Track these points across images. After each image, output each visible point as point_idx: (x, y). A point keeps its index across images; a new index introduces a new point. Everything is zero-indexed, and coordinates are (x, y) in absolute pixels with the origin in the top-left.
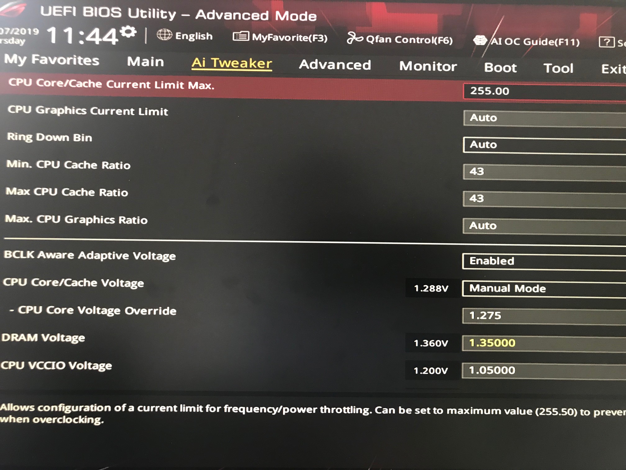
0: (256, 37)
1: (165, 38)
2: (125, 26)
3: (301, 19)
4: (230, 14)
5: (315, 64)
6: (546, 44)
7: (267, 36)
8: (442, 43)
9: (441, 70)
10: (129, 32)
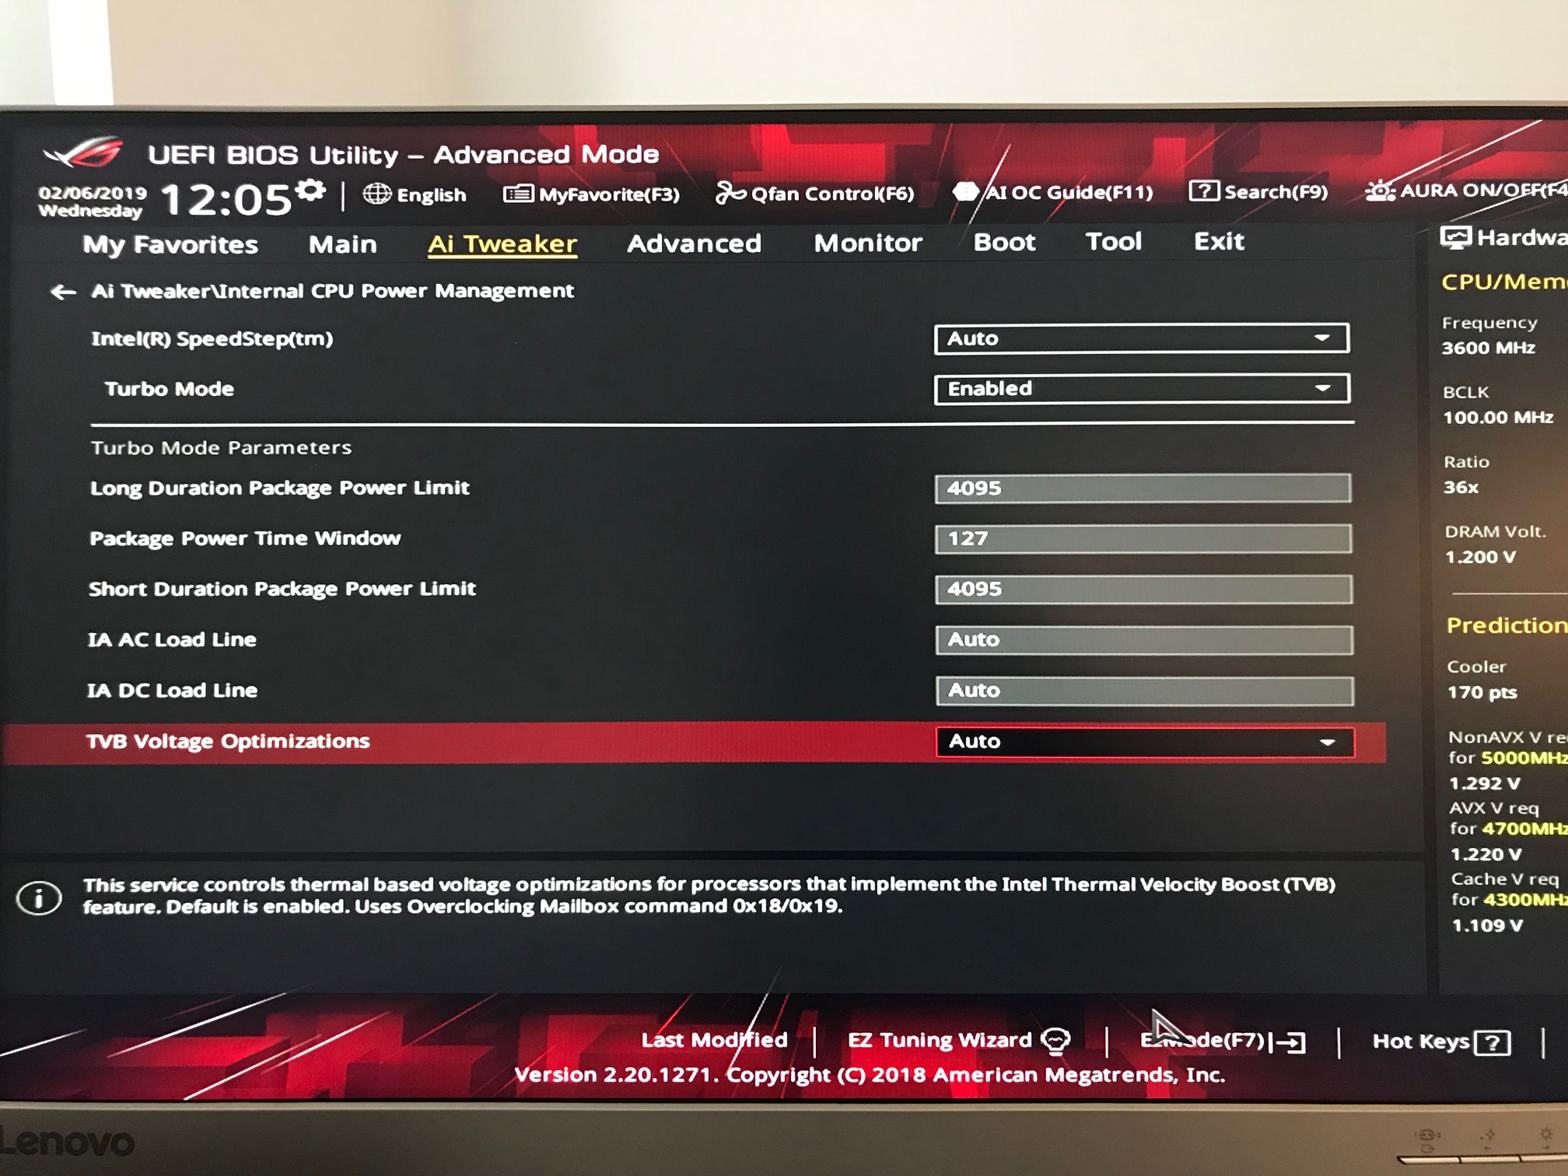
0: (546, 195)
1: (378, 199)
2: (305, 180)
3: (630, 160)
4: (499, 152)
5: (657, 244)
6: (1090, 197)
7: (566, 193)
8: (894, 197)
9: (893, 250)
10: (312, 190)
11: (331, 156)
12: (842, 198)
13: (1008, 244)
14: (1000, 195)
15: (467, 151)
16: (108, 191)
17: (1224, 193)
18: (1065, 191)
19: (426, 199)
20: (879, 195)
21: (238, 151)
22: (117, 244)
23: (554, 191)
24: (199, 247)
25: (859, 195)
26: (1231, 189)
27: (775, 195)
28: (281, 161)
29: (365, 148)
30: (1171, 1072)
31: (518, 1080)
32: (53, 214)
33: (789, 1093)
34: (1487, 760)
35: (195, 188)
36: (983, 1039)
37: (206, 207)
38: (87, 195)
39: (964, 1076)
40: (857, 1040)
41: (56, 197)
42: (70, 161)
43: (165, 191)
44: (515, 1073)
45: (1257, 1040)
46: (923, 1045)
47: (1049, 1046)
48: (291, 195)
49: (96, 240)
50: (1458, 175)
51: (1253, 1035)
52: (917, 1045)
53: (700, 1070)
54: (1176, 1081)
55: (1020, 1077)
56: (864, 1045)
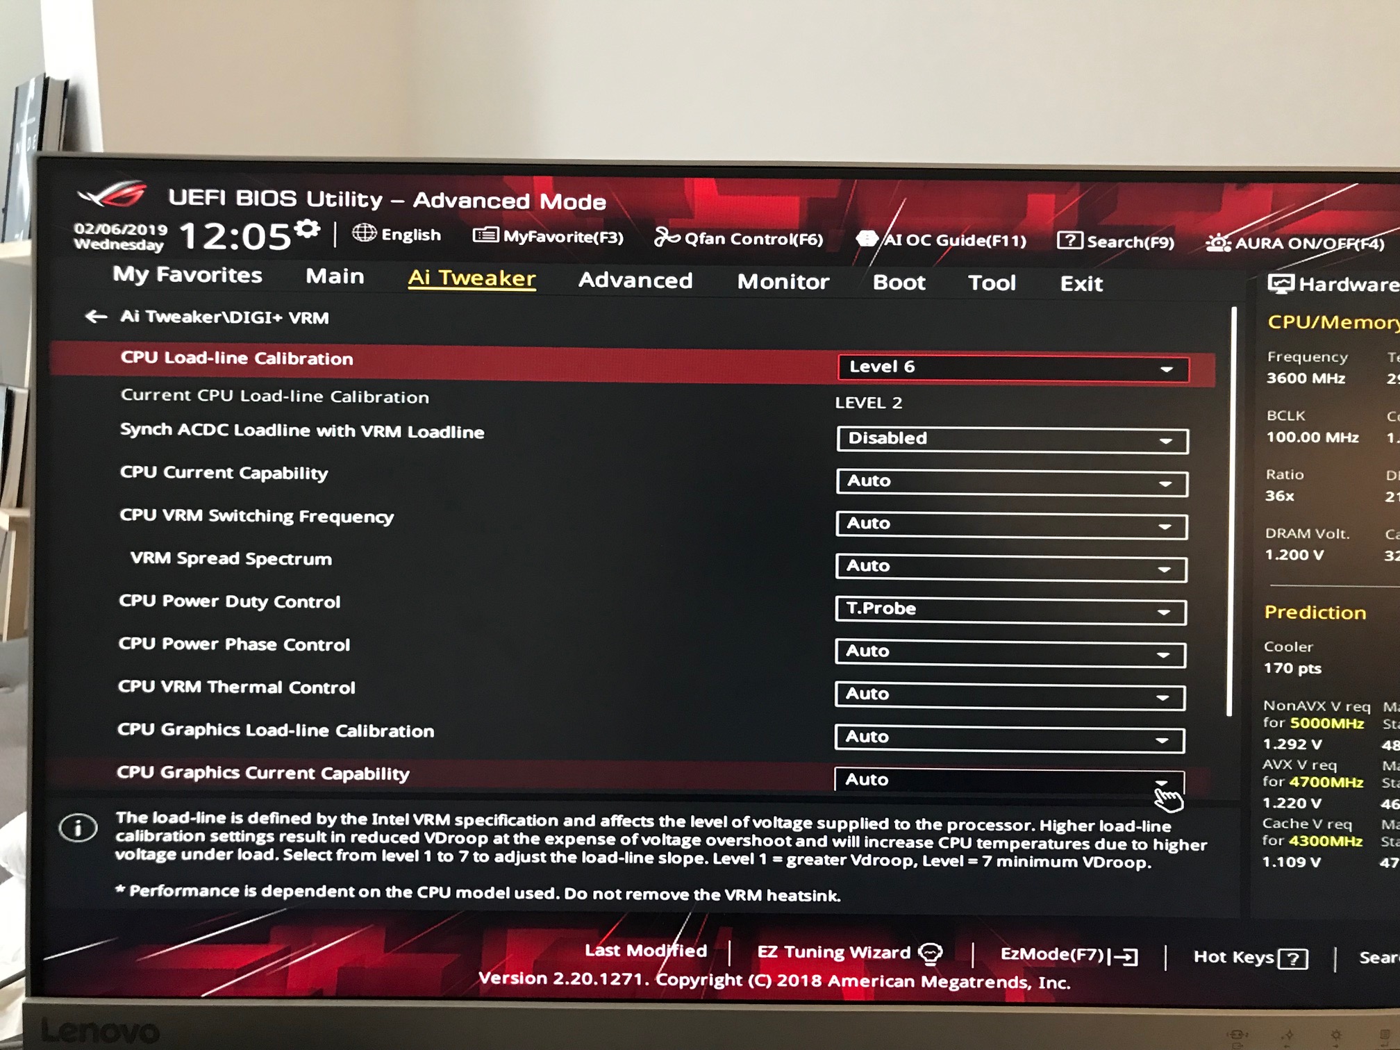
0: (509, 236)
1: (365, 237)
2: (303, 220)
3: (581, 207)
4: (469, 199)
5: (604, 280)
6: (973, 244)
7: (526, 235)
8: (806, 243)
9: (804, 288)
10: (308, 229)
11: (325, 199)
12: (762, 243)
13: (902, 284)
14: (896, 242)
15: (442, 197)
16: (134, 227)
17: (1087, 243)
18: (951, 239)
19: (406, 238)
20: (793, 241)
21: (246, 195)
22: (142, 273)
23: (516, 233)
24: (212, 276)
25: (776, 240)
26: (1093, 240)
27: (705, 239)
28: (282, 203)
29: (354, 193)
30: (1025, 980)
31: (481, 982)
32: (86, 247)
33: (708, 994)
34: (1295, 725)
35: (208, 226)
36: (870, 952)
37: (218, 243)
38: (116, 231)
39: (853, 982)
40: (765, 951)
41: (88, 232)
42: (100, 201)
43: (183, 228)
44: (479, 977)
45: (1097, 955)
46: (820, 956)
47: (925, 958)
48: (291, 232)
49: (124, 270)
50: (1285, 230)
51: (1094, 951)
52: (815, 956)
53: (633, 977)
54: (1030, 988)
55: (900, 983)
56: (770, 955)
